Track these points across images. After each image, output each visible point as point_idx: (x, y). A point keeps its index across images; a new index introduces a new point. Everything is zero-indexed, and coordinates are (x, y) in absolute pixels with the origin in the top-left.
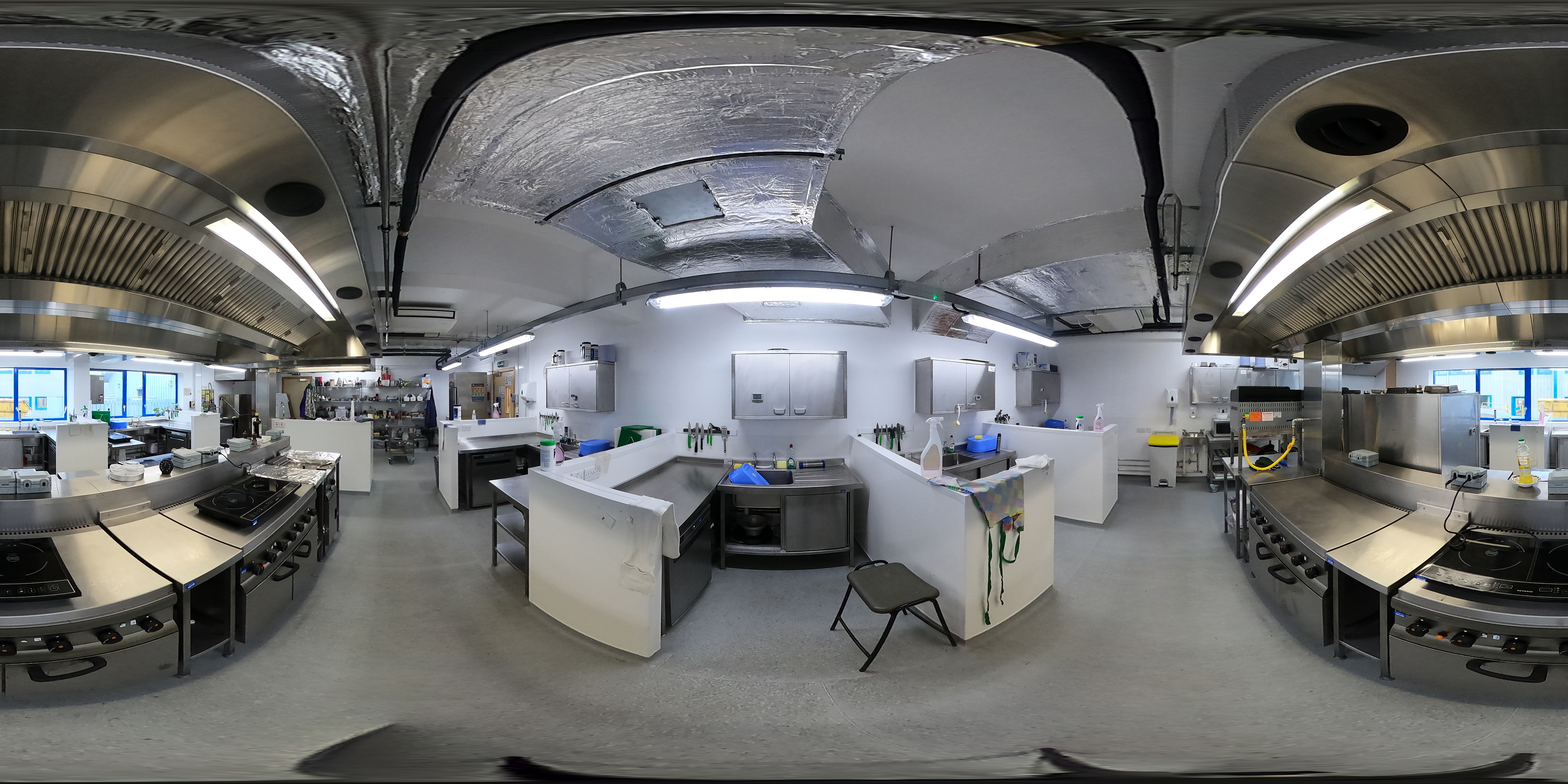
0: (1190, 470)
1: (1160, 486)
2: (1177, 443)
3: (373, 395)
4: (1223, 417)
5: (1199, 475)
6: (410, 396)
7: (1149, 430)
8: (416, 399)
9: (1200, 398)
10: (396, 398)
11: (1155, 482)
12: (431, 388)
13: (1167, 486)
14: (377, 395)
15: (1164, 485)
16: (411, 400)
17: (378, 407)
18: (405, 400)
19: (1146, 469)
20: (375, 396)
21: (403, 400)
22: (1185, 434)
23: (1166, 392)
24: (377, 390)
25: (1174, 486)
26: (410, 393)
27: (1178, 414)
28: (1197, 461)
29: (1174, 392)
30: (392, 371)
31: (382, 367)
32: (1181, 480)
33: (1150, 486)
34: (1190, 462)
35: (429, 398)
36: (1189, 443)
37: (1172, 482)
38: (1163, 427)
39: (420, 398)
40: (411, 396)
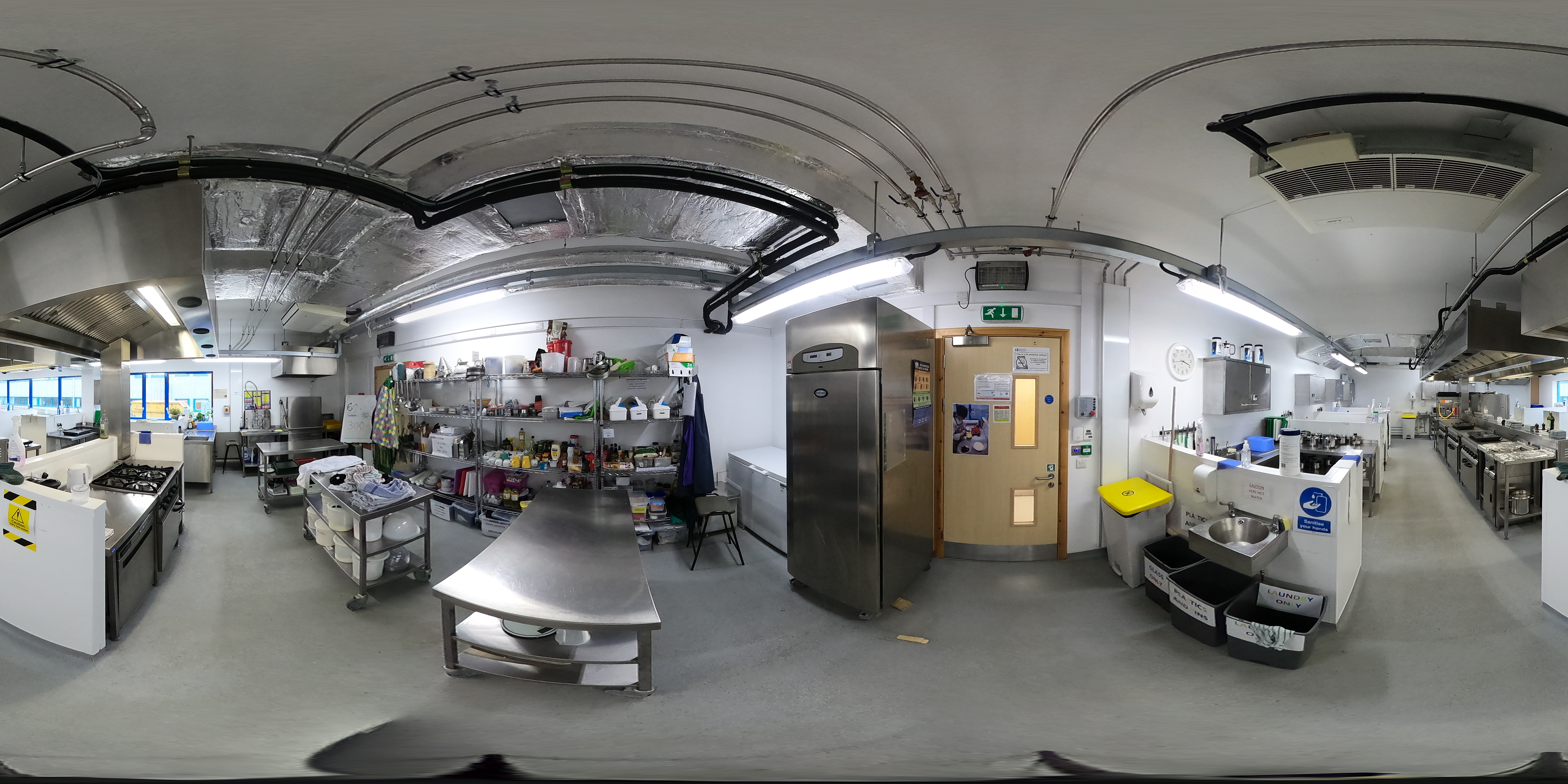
0: (1421, 431)
1: (1407, 438)
2: (1415, 417)
3: (527, 400)
4: (1435, 405)
5: (1425, 434)
6: (630, 403)
7: (1401, 412)
8: (650, 414)
9: (1426, 396)
10: (587, 409)
11: (1405, 437)
12: (696, 379)
13: (1410, 438)
14: (538, 399)
15: (1408, 438)
16: (634, 417)
17: (540, 431)
18: (613, 417)
19: (1400, 431)
20: (532, 401)
21: (607, 415)
22: (1419, 413)
23: (1409, 394)
24: (540, 386)
25: (1414, 438)
26: (629, 393)
27: (1415, 404)
28: (1424, 427)
29: (1414, 394)
30: (580, 333)
31: (551, 322)
32: (1416, 436)
33: (1402, 438)
34: (1421, 427)
35: (690, 410)
36: (1421, 417)
37: (1413, 437)
38: (1408, 411)
39: (662, 411)
40: (633, 403)
